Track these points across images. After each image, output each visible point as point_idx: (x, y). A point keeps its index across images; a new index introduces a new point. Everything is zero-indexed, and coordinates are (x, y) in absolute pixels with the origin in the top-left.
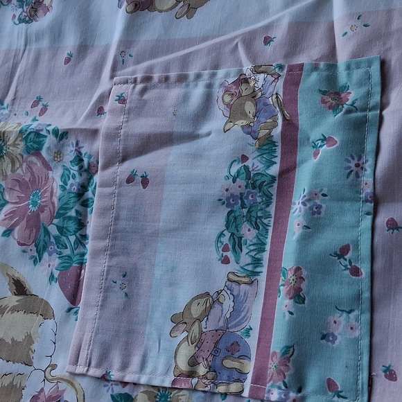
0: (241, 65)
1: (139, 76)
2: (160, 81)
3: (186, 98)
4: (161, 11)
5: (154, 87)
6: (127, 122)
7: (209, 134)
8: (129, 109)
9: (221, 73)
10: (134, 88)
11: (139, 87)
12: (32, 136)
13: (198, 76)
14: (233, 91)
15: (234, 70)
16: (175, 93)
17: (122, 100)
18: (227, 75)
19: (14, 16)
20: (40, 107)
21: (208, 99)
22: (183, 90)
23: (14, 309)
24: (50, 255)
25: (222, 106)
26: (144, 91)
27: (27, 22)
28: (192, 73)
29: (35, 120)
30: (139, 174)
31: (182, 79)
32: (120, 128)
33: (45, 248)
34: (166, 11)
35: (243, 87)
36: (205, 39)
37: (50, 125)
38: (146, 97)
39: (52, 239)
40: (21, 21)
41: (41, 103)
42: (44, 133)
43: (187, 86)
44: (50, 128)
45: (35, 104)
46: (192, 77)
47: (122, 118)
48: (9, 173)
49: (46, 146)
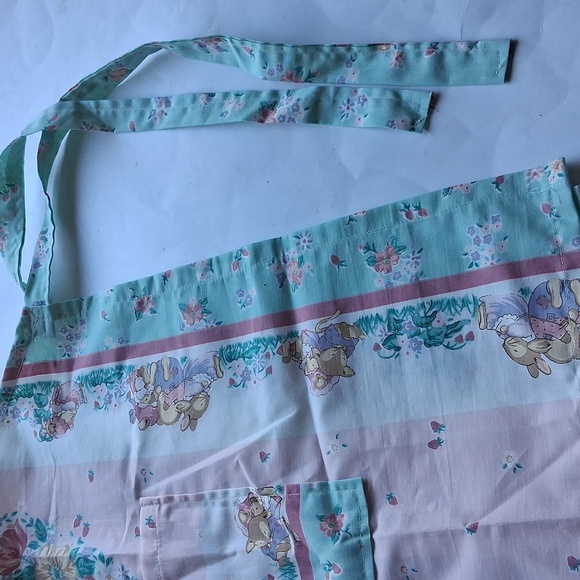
0: (247, 484)
1: (162, 497)
2: (181, 501)
3: (207, 518)
4: (168, 424)
5: (177, 506)
6: (161, 546)
8: (160, 533)
9: (232, 491)
10: (159, 509)
11: (164, 507)
12: (81, 561)
13: (213, 496)
14: (246, 511)
15: (242, 489)
16: (196, 512)
17: (151, 523)
18: (238, 494)
19: (35, 432)
20: (82, 526)
21: (227, 518)
22: (203, 509)
25: (241, 525)
26: (169, 512)
27: (48, 440)
28: (207, 492)
29: (80, 542)
31: (200, 498)
32: (155, 554)
34: (172, 423)
35: (254, 506)
37: (94, 550)
38: (172, 518)
40: (44, 439)
41: (82, 522)
42: (91, 558)
43: (206, 504)
44: (96, 554)
45: (77, 524)
46: (207, 497)
47: (155, 543)
49: (96, 571)
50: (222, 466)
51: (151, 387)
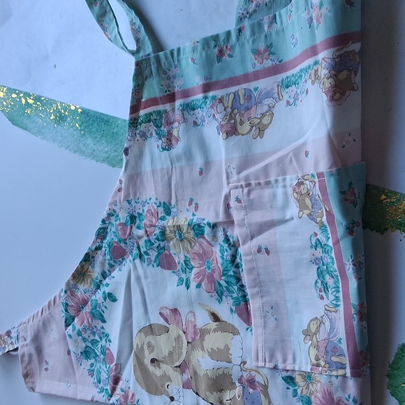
0: (297, 173)
1: (243, 183)
2: (256, 185)
3: (274, 196)
4: (243, 135)
5: (254, 189)
6: (246, 214)
7: (292, 219)
8: (245, 206)
9: (288, 177)
10: (243, 191)
11: (246, 190)
12: (196, 227)
13: (276, 181)
14: (297, 191)
15: (294, 176)
16: (267, 192)
17: (238, 200)
18: (292, 180)
19: (158, 146)
20: (193, 205)
21: (286, 194)
22: (271, 190)
23: (215, 330)
24: (226, 297)
25: (295, 200)
26: (249, 193)
27: (168, 150)
28: (272, 179)
29: (194, 215)
30: (263, 247)
31: (268, 183)
32: (244, 220)
33: (222, 293)
34: (246, 134)
35: (302, 187)
36: (274, 152)
37: (204, 219)
38: (251, 197)
39: (225, 289)
40: (164, 149)
41: (193, 202)
42: (202, 225)
43: (273, 187)
44: (205, 222)
45: (190, 204)
46: (273, 182)
47: (243, 213)
48: (190, 249)
49: (206, 233)
50: (280, 161)
51: (229, 110)
